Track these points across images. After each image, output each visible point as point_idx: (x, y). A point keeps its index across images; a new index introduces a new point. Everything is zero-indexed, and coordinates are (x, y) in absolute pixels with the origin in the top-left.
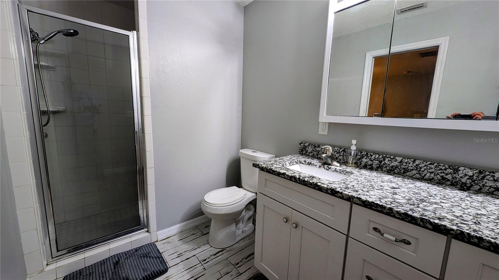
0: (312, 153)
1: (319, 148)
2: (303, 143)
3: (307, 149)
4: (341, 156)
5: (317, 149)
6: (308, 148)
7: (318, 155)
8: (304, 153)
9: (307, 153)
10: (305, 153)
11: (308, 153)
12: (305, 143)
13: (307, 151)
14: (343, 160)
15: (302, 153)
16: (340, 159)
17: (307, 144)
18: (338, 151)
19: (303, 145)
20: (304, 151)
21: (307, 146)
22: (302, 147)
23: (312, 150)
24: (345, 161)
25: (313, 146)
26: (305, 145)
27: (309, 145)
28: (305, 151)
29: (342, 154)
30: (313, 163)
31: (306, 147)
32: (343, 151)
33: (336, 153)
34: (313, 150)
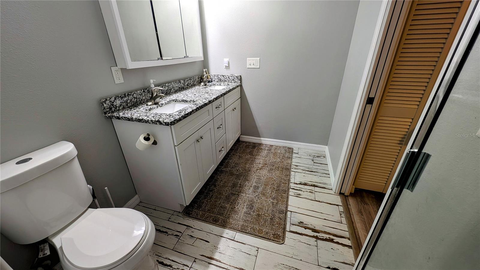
0: (122, 106)
1: (126, 98)
2: (108, 99)
3: (115, 104)
4: (143, 96)
5: (125, 100)
6: (116, 102)
7: (128, 104)
8: (113, 110)
9: (116, 109)
10: (115, 110)
11: (118, 108)
12: (110, 98)
13: (116, 106)
14: (145, 99)
15: (111, 111)
16: (144, 99)
17: (113, 99)
18: (140, 93)
19: (108, 101)
20: (112, 108)
21: (114, 101)
22: (108, 104)
23: (120, 103)
24: (147, 99)
25: (120, 98)
26: (111, 100)
27: (115, 99)
28: (114, 107)
29: (144, 95)
30: (153, 107)
31: (113, 103)
32: (143, 92)
33: (140, 95)
34: (122, 102)
